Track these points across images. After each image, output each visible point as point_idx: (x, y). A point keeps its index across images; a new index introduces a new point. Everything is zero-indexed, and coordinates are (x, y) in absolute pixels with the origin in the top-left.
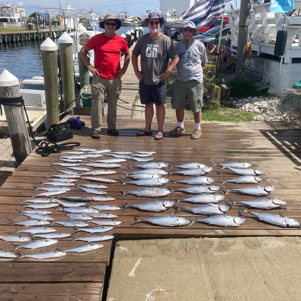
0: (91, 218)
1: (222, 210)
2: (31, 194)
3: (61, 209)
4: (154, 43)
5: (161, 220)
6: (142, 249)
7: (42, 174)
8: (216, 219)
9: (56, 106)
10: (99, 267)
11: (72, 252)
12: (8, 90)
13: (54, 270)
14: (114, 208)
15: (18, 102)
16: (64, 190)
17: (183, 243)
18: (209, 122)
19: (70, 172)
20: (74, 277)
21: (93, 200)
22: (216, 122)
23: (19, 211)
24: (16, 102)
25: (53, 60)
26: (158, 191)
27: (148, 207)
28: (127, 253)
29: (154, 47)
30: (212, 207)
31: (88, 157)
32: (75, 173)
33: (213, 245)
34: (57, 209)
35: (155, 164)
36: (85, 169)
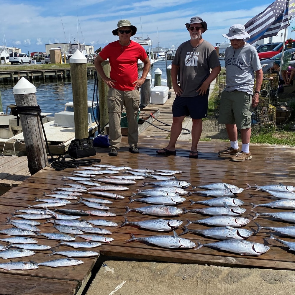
0: (81, 233)
1: (241, 235)
2: (27, 205)
3: (52, 221)
4: (195, 51)
5: (159, 240)
6: (130, 272)
7: (48, 187)
8: (230, 244)
9: (85, 123)
10: (69, 285)
11: (45, 266)
12: (24, 98)
13: (17, 283)
14: (110, 224)
15: (34, 111)
16: (64, 202)
17: (183, 269)
18: (257, 144)
19: (78, 186)
20: (36, 292)
21: (91, 215)
22: (267, 145)
23: (8, 220)
24: (32, 111)
25: (81, 73)
26: (167, 209)
27: (150, 224)
28: (111, 275)
29: (194, 55)
30: (229, 230)
31: (103, 173)
32: (82, 187)
33: (220, 275)
34: (48, 221)
35: (175, 182)
36: (95, 184)
